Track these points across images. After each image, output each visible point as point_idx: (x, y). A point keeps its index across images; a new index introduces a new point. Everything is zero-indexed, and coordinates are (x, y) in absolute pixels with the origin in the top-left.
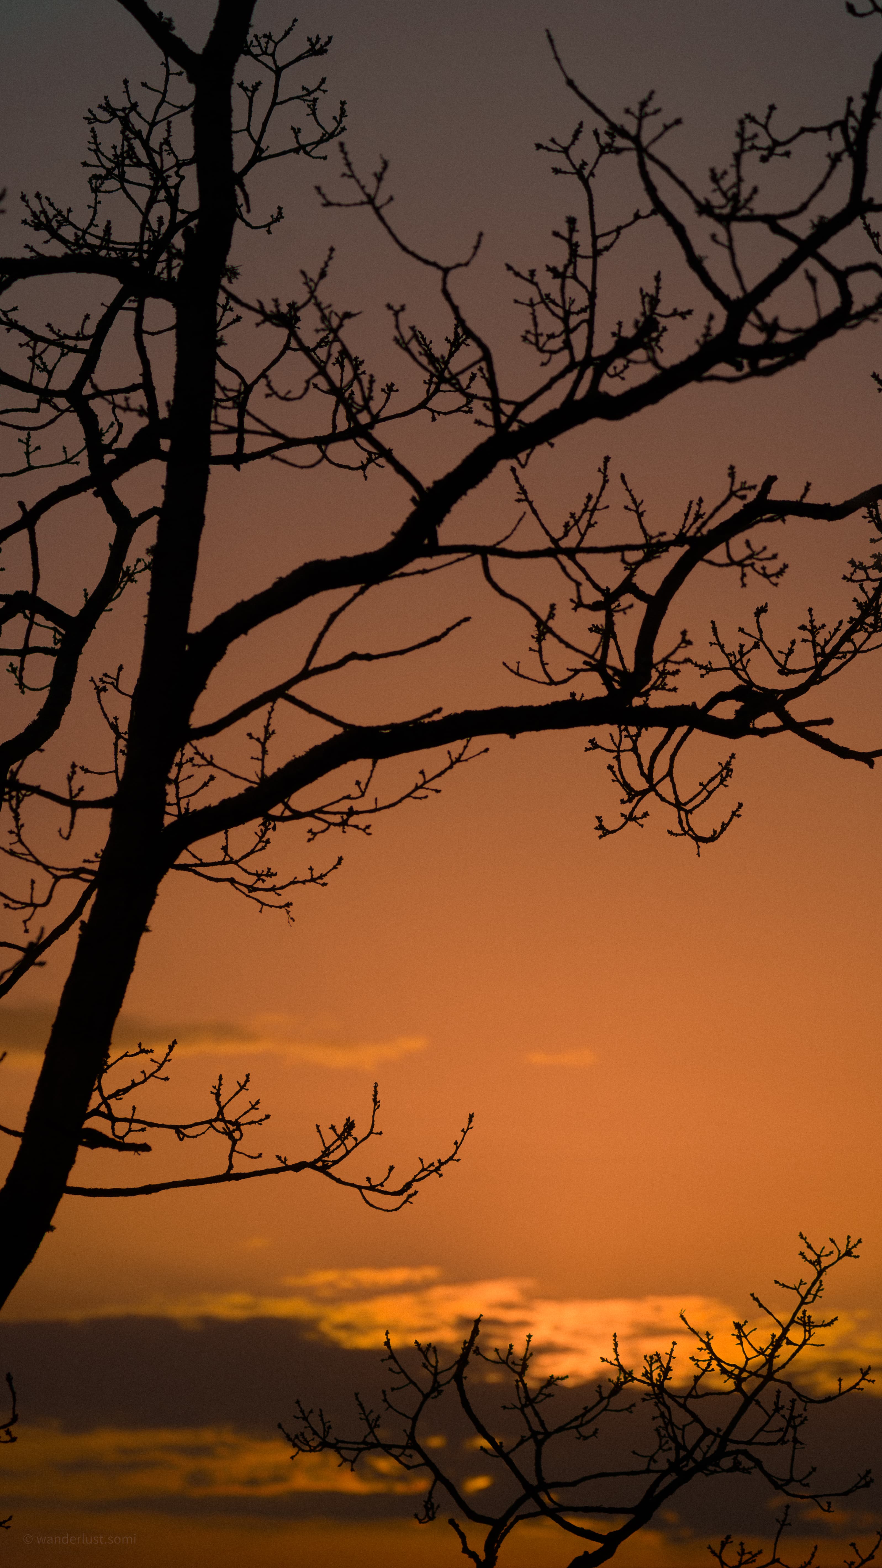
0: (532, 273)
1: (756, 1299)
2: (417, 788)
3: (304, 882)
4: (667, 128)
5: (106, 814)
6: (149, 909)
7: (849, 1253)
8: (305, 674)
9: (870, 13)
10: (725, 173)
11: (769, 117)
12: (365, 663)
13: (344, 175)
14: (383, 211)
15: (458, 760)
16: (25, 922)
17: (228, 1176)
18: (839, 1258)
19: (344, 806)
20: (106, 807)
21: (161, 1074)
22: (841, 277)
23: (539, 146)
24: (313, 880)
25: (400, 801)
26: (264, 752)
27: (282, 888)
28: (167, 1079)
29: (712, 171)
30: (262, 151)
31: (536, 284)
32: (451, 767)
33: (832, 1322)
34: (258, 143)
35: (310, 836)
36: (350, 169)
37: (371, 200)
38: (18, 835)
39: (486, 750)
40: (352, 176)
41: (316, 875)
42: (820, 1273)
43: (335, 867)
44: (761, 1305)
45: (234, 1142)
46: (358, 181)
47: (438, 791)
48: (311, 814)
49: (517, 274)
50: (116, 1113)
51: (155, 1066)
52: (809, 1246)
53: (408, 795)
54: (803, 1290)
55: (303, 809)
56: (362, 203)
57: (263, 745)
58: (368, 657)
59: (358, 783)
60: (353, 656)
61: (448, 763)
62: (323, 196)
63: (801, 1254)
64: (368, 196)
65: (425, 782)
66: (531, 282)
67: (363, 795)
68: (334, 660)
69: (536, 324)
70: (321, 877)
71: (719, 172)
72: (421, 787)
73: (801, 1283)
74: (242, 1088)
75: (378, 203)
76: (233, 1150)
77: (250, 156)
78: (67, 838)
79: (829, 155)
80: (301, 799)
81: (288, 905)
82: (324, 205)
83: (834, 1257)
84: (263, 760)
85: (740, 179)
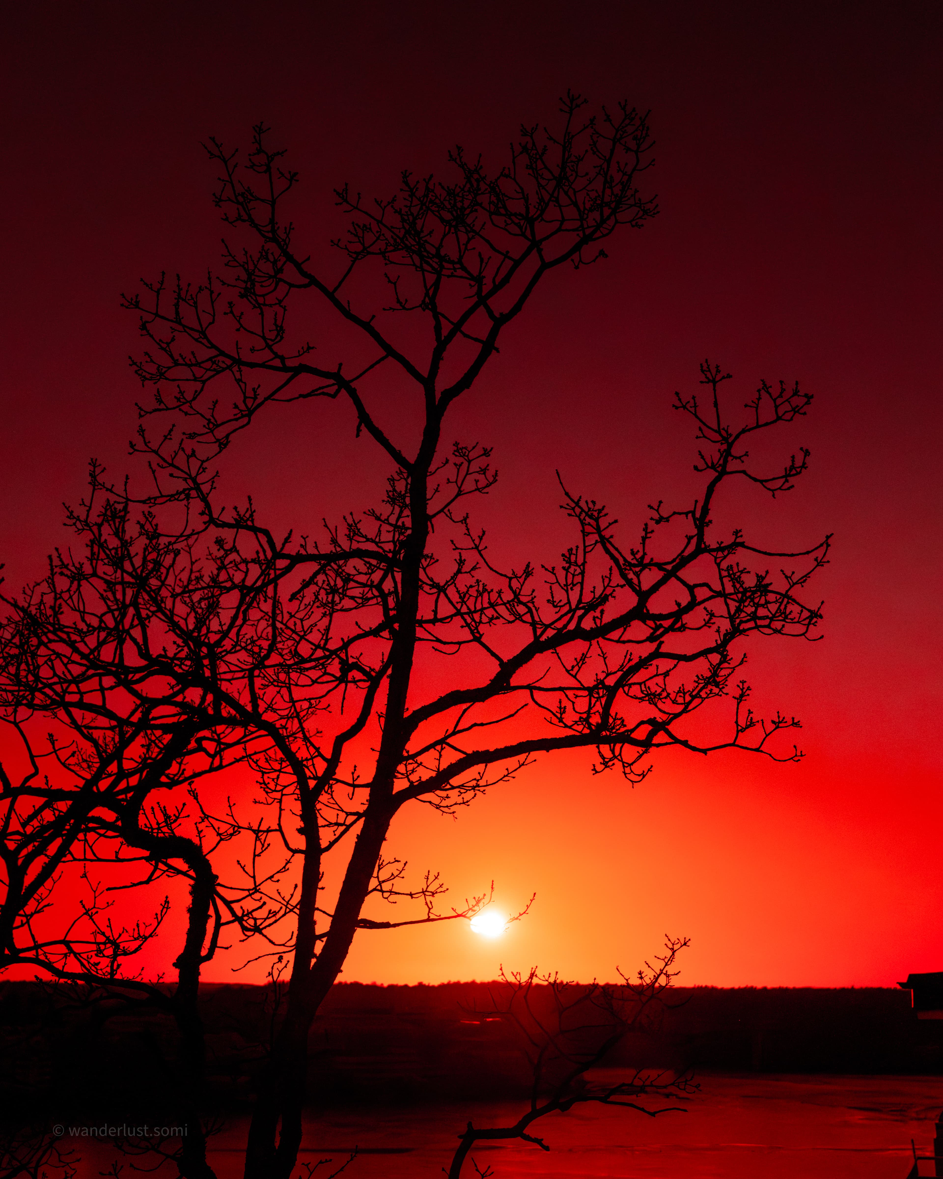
0: (553, 568)
1: (647, 964)
2: (505, 776)
3: (460, 804)
4: (610, 524)
5: (368, 790)
6: (386, 831)
7: (685, 944)
8: (454, 733)
9: (705, 469)
10: (638, 551)
11: (659, 506)
12: (481, 727)
13: (465, 534)
14: (482, 552)
15: (523, 765)
16: (334, 832)
17: (429, 920)
18: (681, 946)
19: (474, 783)
20: (368, 787)
21: (400, 875)
22: (691, 589)
23: (561, 507)
24: (464, 803)
25: (497, 782)
26: (440, 756)
27: (451, 806)
28: (403, 877)
29: (632, 550)
30: (461, 491)
31: (555, 574)
32: (520, 767)
33: (678, 973)
34: (460, 488)
35: (459, 794)
36: (468, 532)
37: (477, 547)
38: (332, 795)
39: (535, 760)
40: (469, 535)
41: (465, 801)
42: (673, 954)
43: (473, 798)
44: (649, 967)
45: (430, 909)
46: (472, 538)
47: (514, 778)
48: (458, 787)
49: (546, 569)
50: (384, 889)
51: (398, 872)
52: (669, 940)
53: (501, 779)
54: (666, 960)
55: (455, 785)
56: (473, 548)
57: (440, 753)
58: (482, 725)
59: (479, 773)
60: (475, 725)
61: (518, 766)
62: (455, 545)
63: (666, 944)
64: (475, 545)
65: (509, 774)
66: (553, 573)
67: (481, 779)
68: (467, 726)
69: (553, 597)
70: (467, 802)
71: (635, 550)
72: (507, 776)
73: (666, 957)
74: (436, 878)
75: (480, 548)
76: (429, 912)
77: (455, 494)
78: (351, 799)
79: (686, 536)
80: (455, 781)
81: (454, 812)
82: (454, 549)
83: (679, 945)
84: (439, 760)
85: (645, 554)
